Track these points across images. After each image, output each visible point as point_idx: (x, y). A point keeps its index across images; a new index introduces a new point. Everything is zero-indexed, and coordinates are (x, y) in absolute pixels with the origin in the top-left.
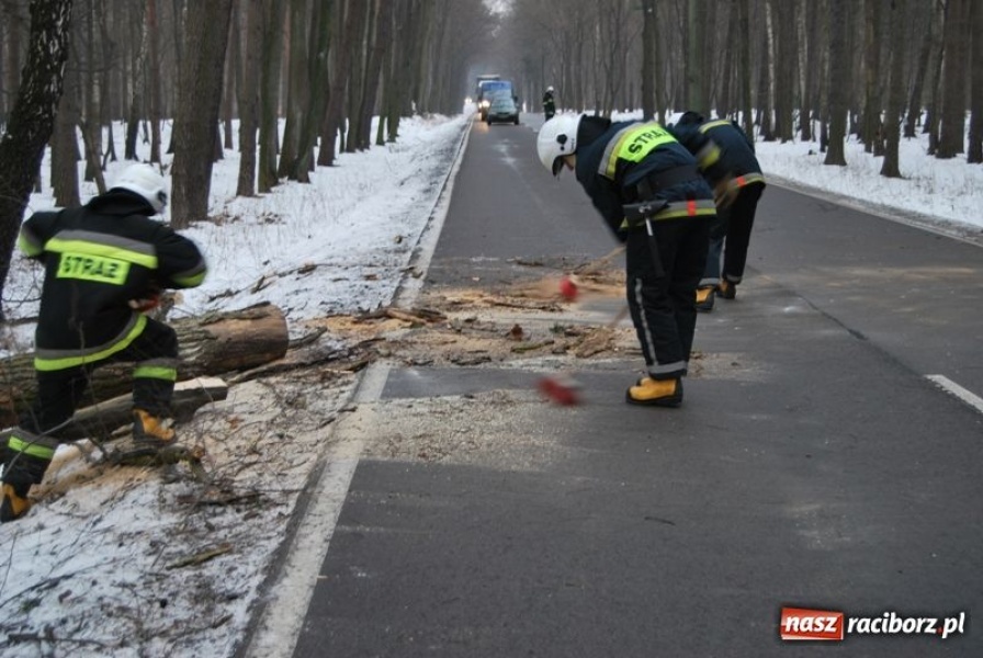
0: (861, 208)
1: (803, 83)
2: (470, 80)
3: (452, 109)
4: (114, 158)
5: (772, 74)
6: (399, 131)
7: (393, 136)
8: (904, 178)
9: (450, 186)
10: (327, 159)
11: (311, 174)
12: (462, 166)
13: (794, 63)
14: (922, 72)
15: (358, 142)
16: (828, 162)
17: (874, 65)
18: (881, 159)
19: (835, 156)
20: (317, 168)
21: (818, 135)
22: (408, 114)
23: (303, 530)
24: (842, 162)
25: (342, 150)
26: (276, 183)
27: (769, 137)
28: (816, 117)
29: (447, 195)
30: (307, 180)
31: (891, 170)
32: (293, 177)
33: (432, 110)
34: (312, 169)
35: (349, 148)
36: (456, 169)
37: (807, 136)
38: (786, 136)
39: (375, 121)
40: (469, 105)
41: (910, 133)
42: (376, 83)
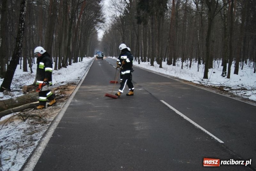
0: (155, 73)
1: (148, 53)
2: (95, 51)
3: (92, 56)
4: (35, 63)
5: (143, 51)
6: (83, 60)
7: (82, 60)
8: (162, 68)
10: (70, 64)
12: (92, 65)
13: (146, 50)
14: (166, 52)
15: (76, 61)
16: (151, 65)
17: (159, 50)
18: (159, 65)
20: (68, 65)
21: (150, 61)
22: (85, 57)
23: (51, 128)
24: (153, 66)
25: (73, 63)
26: (61, 68)
27: (143, 61)
28: (150, 58)
29: (88, 70)
30: (66, 67)
31: (161, 67)
32: (64, 67)
33: (89, 56)
34: (67, 66)
35: (74, 62)
36: (91, 66)
37: (148, 61)
38: (145, 61)
39: (79, 58)
40: (95, 56)
41: (164, 61)
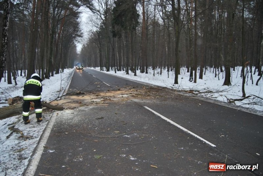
0: (132, 80)
1: (123, 63)
2: (75, 63)
3: (72, 67)
4: (18, 76)
5: (118, 62)
6: (64, 71)
7: (63, 72)
9: (71, 79)
10: (52, 75)
11: (50, 78)
12: (73, 76)
13: (121, 60)
14: (139, 61)
15: (57, 73)
16: (127, 74)
17: (132, 60)
18: (134, 73)
19: (128, 73)
20: (51, 77)
21: (125, 70)
22: (65, 68)
23: (40, 143)
24: (129, 74)
25: (55, 74)
26: (44, 79)
27: (118, 71)
28: (124, 68)
29: (71, 80)
30: (49, 79)
31: (135, 75)
32: (47, 78)
33: (69, 68)
34: (50, 77)
35: (56, 73)
36: (72, 76)
37: (123, 70)
38: (121, 71)
39: (60, 69)
40: (75, 67)
41: (137, 70)
42: (60, 64)
